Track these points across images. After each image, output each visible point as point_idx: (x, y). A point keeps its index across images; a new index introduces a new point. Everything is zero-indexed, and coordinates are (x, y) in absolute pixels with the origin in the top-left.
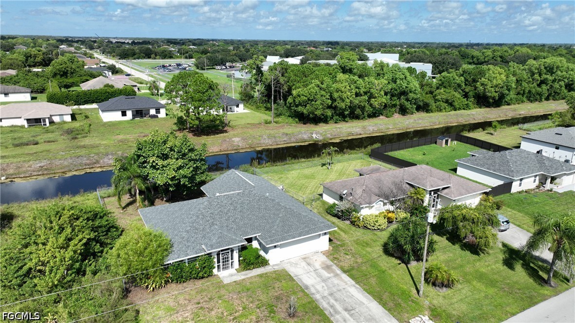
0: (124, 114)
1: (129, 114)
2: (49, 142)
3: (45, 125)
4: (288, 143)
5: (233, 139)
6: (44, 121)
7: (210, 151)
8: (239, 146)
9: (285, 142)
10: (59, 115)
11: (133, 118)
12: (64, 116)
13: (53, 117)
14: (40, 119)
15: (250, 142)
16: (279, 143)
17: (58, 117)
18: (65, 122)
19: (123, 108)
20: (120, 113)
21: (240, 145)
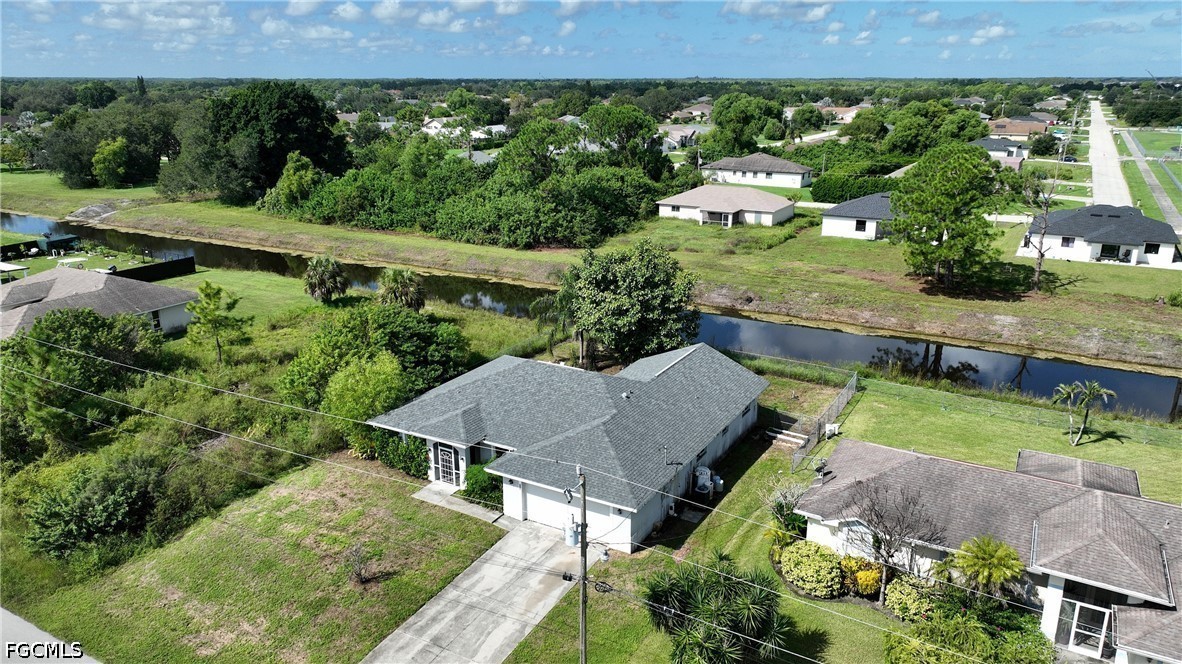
0: (861, 226)
1: (871, 227)
2: (691, 250)
3: (726, 225)
4: (1161, 366)
5: (997, 317)
6: (726, 218)
7: (918, 329)
8: (1000, 336)
9: (1154, 362)
10: (756, 212)
11: (877, 238)
12: (763, 216)
13: (746, 215)
14: (721, 214)
15: (1039, 333)
16: (1129, 358)
17: (753, 215)
18: (760, 226)
19: (862, 215)
20: (853, 223)
21: (1006, 333)
